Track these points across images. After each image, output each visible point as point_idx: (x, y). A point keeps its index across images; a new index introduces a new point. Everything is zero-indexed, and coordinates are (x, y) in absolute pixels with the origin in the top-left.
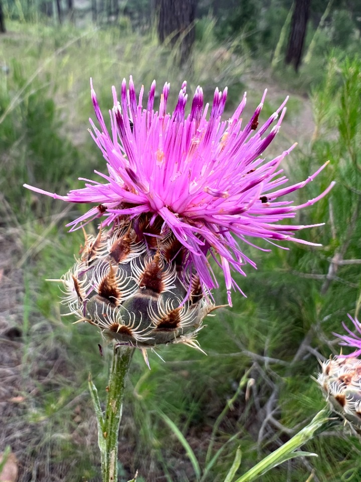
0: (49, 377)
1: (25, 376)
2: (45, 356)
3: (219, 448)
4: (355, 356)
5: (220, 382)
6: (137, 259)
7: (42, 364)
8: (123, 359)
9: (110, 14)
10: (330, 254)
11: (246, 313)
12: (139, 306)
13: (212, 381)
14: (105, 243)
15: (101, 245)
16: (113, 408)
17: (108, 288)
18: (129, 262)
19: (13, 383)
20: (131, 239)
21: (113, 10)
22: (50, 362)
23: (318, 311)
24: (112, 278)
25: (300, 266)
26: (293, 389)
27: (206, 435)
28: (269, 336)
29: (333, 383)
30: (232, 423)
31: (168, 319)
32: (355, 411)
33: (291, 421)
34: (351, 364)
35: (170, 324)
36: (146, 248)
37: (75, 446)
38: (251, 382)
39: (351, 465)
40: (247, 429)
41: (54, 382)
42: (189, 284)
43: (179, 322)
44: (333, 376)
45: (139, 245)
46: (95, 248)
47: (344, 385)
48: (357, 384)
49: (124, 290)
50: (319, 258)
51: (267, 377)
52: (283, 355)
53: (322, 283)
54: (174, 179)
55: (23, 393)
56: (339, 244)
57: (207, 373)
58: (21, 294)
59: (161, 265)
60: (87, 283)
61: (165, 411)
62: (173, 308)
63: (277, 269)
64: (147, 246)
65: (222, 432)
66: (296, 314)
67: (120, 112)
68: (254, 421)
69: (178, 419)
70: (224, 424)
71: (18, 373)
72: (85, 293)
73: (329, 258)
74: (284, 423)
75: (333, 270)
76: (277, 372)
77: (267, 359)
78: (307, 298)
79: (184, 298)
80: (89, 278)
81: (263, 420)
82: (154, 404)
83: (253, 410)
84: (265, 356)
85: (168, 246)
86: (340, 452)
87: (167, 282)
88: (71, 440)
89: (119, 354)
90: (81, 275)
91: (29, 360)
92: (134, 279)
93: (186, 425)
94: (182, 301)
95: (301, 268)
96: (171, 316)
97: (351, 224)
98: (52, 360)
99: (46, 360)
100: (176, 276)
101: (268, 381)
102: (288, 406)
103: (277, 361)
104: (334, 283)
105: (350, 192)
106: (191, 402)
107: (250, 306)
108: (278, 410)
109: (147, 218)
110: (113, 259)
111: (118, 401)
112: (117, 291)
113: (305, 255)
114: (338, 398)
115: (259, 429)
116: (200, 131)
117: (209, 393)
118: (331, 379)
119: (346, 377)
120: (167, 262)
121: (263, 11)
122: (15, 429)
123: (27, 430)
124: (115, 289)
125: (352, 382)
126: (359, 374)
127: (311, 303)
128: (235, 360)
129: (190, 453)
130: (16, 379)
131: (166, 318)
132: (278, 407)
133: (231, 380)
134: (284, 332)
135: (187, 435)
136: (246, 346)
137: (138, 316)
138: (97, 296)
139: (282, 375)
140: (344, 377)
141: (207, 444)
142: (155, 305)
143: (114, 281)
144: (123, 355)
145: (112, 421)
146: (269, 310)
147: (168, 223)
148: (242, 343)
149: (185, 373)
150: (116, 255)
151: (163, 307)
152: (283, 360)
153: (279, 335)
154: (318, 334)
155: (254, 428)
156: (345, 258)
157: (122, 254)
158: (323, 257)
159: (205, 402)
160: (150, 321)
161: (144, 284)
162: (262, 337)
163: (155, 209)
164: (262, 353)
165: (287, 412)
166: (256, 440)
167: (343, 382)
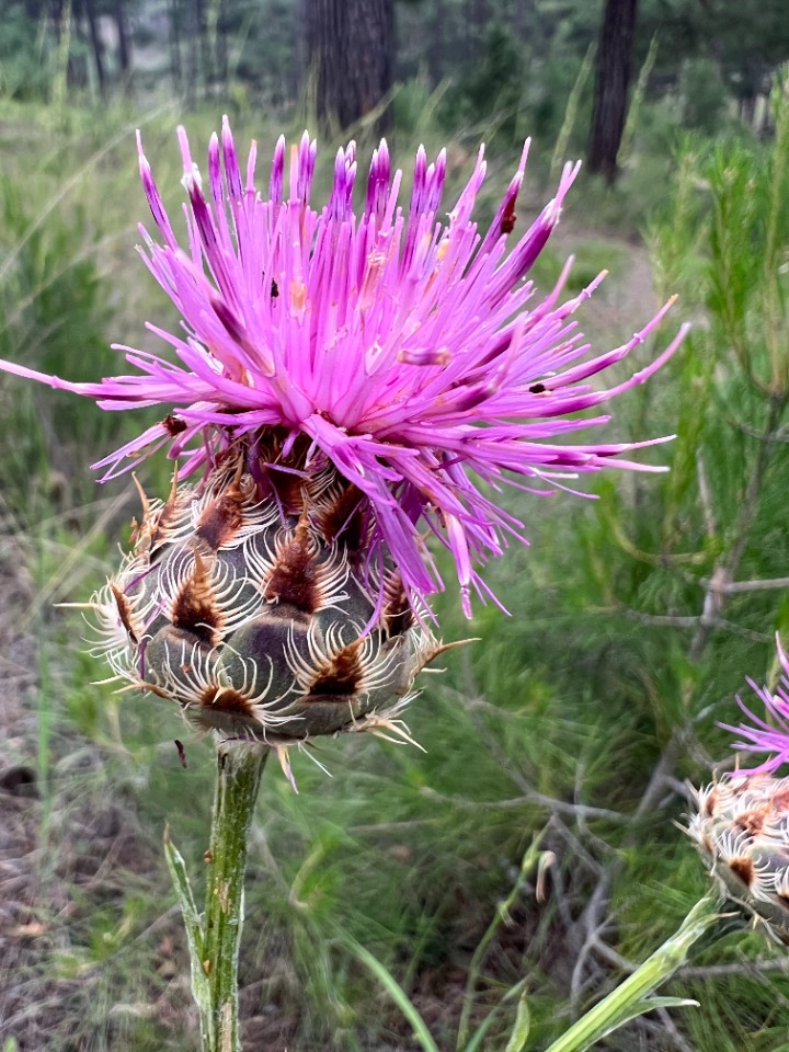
0: (99, 877)
1: (47, 875)
2: (90, 830)
3: (483, 1016)
4: (769, 771)
5: (481, 868)
6: (259, 537)
7: (83, 847)
8: (238, 780)
9: (210, 80)
10: (706, 570)
11: (530, 708)
12: (265, 643)
13: (463, 865)
14: (188, 510)
15: (177, 513)
16: (221, 901)
17: (192, 606)
18: (241, 546)
19: (18, 893)
20: (243, 495)
21: (216, 71)
22: (102, 843)
23: (686, 698)
24: (202, 581)
25: (642, 601)
26: (640, 875)
27: (455, 989)
28: (584, 758)
29: (723, 835)
30: (512, 958)
31: (332, 670)
32: (776, 893)
33: (642, 946)
34: (761, 789)
35: (338, 683)
36: (278, 513)
37: (163, 1032)
38: (547, 858)
39: (779, 1039)
40: (546, 971)
41: (111, 885)
42: (378, 591)
43: (360, 678)
44: (723, 817)
45: (262, 507)
46: (164, 521)
47: (749, 835)
48: (776, 833)
49: (230, 608)
50: (683, 579)
51: (584, 851)
52: (616, 799)
53: (690, 637)
54: (332, 344)
55: (42, 913)
56: (722, 549)
57: (451, 849)
58: (33, 690)
59: (313, 549)
60: (147, 599)
61: (361, 937)
62: (342, 643)
63: (592, 609)
64: (280, 508)
65: (489, 979)
66: (639, 707)
67: (200, 188)
68: (560, 952)
69: (391, 955)
70: (495, 963)
71: (28, 870)
72: (142, 622)
73: (703, 580)
74: (625, 951)
75: (714, 604)
76: (605, 838)
77: (581, 810)
78: (660, 670)
79: (367, 621)
80: (151, 589)
81: (581, 947)
82: (335, 922)
83: (558, 928)
84: (578, 804)
85: (328, 507)
86: (752, 1010)
87: (328, 587)
88: (154, 1019)
89: (230, 771)
90: (134, 585)
91: (54, 838)
92: (252, 581)
93: (409, 969)
94: (363, 627)
95: (644, 605)
96: (339, 662)
97: (746, 502)
98: (105, 836)
99: (92, 838)
100: (347, 573)
101: (585, 859)
102: (633, 913)
103: (603, 812)
104: (716, 633)
105: (740, 435)
106: (420, 916)
107: (539, 692)
108: (612, 924)
109: (275, 442)
110: (204, 542)
111: (233, 884)
112: (213, 611)
113: (651, 575)
114: (736, 867)
115: (571, 968)
116: (385, 235)
117: (458, 892)
118: (719, 825)
119: (751, 818)
120: (327, 543)
121: (536, 66)
122: (25, 999)
123: (54, 1001)
124: (210, 608)
125: (766, 829)
126: (779, 810)
127: (671, 681)
128: (511, 815)
129: (422, 1034)
130: (25, 884)
131: (328, 670)
132: (611, 917)
133: (504, 862)
134: (617, 747)
135: (413, 993)
136: (535, 785)
137: (264, 668)
138: (170, 627)
139: (616, 844)
140: (745, 818)
141: (457, 1012)
142: (301, 640)
143: (206, 590)
144: (239, 772)
145: (221, 933)
146: (580, 698)
147: (322, 445)
148: (525, 776)
149: (401, 851)
150: (210, 534)
151: (320, 645)
152: (617, 811)
153: (603, 757)
154: (689, 749)
155: (560, 968)
156: (737, 579)
157: (224, 529)
158: (690, 577)
159: (450, 914)
160: (291, 676)
161: (275, 593)
162: (569, 760)
163: (294, 419)
164: (570, 798)
165: (633, 926)
166: (568, 994)
167: (745, 828)
